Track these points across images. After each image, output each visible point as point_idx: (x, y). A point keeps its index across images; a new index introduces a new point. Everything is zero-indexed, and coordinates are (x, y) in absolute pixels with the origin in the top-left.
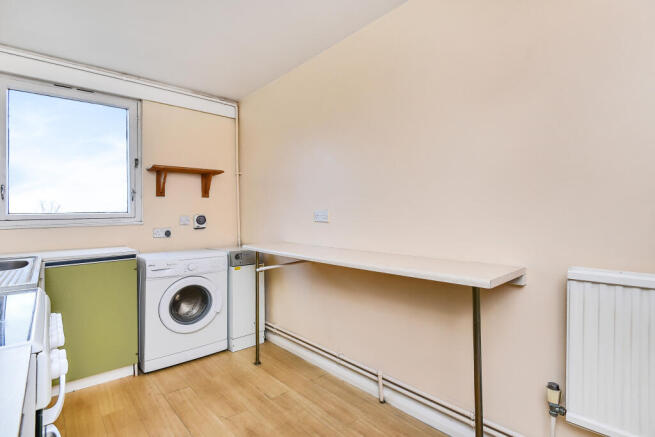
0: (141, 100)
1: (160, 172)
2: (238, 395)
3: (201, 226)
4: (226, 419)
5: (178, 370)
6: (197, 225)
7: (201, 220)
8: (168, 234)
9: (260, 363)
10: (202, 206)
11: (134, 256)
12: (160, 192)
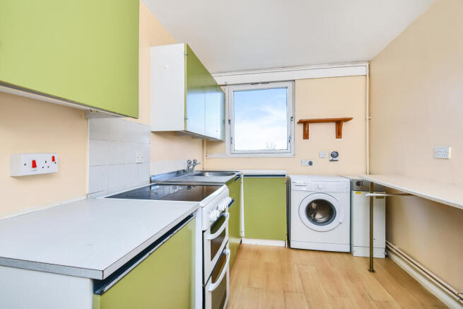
0: (294, 81)
1: (305, 123)
2: (346, 286)
3: (334, 159)
4: (332, 296)
5: (311, 253)
6: (331, 158)
7: (335, 155)
8: (311, 163)
9: (373, 271)
10: (336, 144)
11: (284, 176)
12: (306, 136)
